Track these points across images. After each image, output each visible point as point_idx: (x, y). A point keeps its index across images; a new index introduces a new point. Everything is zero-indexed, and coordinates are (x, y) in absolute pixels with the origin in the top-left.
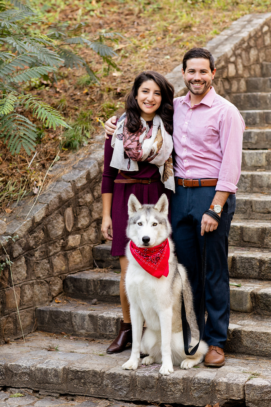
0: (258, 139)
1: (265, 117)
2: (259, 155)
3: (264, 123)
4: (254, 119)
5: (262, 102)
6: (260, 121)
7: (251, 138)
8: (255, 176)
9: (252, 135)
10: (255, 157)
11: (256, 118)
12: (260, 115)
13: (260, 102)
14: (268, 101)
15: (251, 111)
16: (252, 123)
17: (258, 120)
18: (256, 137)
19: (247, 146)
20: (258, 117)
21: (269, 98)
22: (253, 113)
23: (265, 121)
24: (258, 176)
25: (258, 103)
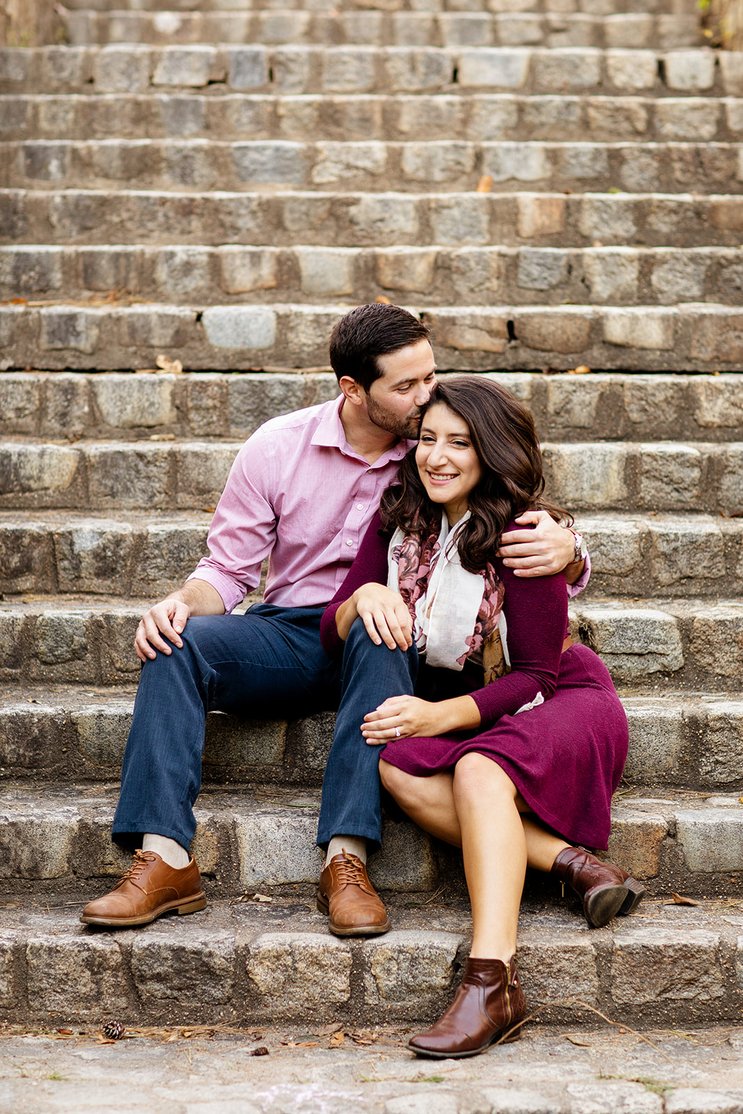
0: (99, 339)
1: (80, 267)
2: (148, 389)
3: (77, 286)
4: (43, 275)
5: (32, 219)
6: (66, 282)
7: (78, 334)
8: (185, 456)
9: (81, 325)
10: (136, 395)
11: (51, 270)
12: (66, 261)
13: (25, 219)
14: (54, 219)
15: (32, 249)
16: (35, 288)
17: (57, 277)
18: (95, 332)
19: (62, 360)
20: (57, 266)
21: (56, 209)
22: (39, 254)
23: (81, 282)
24: (196, 454)
25: (20, 224)
